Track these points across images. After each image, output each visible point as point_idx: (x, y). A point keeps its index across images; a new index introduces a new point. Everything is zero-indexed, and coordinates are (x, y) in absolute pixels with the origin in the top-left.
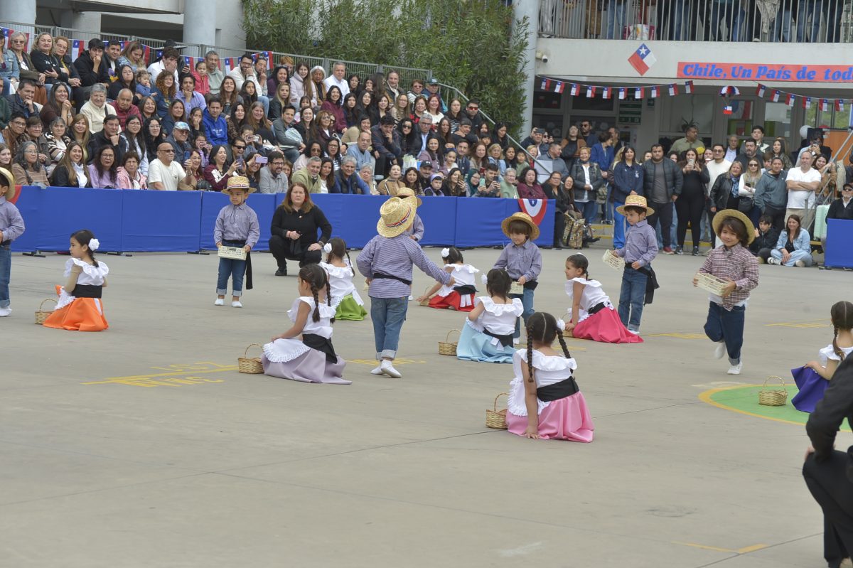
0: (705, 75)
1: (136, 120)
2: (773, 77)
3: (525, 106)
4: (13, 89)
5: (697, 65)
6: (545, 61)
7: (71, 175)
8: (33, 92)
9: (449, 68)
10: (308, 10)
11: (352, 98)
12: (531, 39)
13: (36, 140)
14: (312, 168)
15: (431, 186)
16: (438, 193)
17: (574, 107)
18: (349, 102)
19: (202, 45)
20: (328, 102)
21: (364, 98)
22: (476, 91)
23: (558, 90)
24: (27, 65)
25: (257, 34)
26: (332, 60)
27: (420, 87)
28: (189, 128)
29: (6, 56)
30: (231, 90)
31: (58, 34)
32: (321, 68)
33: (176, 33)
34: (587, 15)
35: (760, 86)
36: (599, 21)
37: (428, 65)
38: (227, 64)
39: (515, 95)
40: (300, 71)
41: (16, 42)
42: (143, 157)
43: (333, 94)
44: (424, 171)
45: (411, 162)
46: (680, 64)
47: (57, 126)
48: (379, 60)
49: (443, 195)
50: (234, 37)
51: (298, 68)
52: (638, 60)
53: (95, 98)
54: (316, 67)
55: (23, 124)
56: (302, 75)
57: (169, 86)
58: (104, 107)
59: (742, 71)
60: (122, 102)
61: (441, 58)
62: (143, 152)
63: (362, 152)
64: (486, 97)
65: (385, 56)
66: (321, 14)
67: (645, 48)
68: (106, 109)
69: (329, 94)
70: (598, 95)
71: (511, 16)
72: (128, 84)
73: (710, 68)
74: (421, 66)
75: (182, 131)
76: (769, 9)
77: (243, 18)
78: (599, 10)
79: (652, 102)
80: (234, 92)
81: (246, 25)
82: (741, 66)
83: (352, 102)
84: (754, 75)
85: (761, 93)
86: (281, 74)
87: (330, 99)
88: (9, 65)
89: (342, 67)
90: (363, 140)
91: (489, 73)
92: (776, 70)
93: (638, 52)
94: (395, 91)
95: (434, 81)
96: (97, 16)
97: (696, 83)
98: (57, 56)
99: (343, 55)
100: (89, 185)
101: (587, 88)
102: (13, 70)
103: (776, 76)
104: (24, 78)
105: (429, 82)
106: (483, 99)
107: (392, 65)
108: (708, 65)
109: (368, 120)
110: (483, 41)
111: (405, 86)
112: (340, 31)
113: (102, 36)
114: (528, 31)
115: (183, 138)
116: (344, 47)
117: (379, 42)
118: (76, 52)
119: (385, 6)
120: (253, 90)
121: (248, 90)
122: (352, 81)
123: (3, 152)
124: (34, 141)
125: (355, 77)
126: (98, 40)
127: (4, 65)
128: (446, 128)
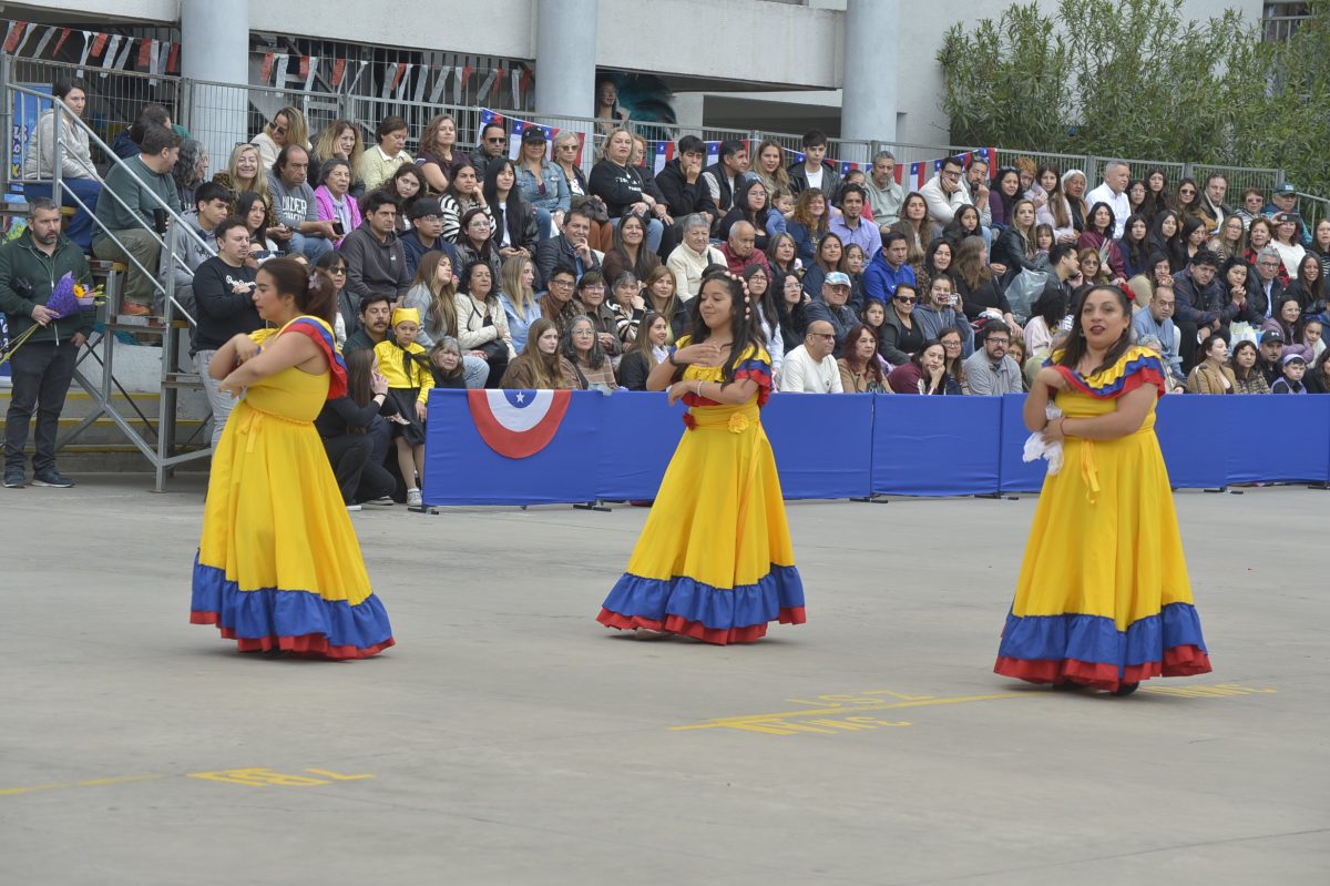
1: (760, 273)
4: (555, 231)
9: (1316, 164)
10: (1058, 74)
11: (1139, 223)
13: (596, 312)
15: (1284, 375)
16: (1296, 387)
18: (1134, 230)
19: (873, 142)
20: (1090, 235)
21: (1163, 225)
24: (583, 187)
25: (968, 118)
26: (1101, 158)
27: (1258, 200)
28: (849, 282)
29: (547, 172)
30: (922, 216)
32: (1080, 172)
33: (829, 123)
37: (1278, 161)
38: (913, 173)
40: (1044, 181)
41: (566, 148)
42: (773, 335)
43: (1098, 217)
44: (1270, 351)
45: (1244, 332)
47: (625, 286)
48: (1185, 156)
49: (1303, 392)
50: (929, 123)
51: (1039, 175)
53: (695, 237)
54: (1072, 172)
55: (569, 284)
56: (1045, 187)
57: (819, 213)
58: (706, 252)
60: (742, 244)
61: (1301, 147)
62: (773, 328)
63: (1159, 320)
65: (1197, 147)
66: (1082, 79)
68: (709, 256)
69: (1092, 217)
72: (753, 215)
74: (1263, 163)
75: (836, 287)
77: (945, 93)
80: (925, 220)
81: (952, 106)
83: (1140, 230)
86: (1009, 182)
87: (1094, 225)
88: (552, 189)
89: (1124, 169)
90: (1163, 303)
94: (1218, 211)
95: (1289, 188)
96: (697, 98)
99: (1122, 149)
102: (559, 196)
104: (577, 207)
105: (1279, 191)
107: (1210, 162)
109: (1165, 263)
112: (1116, 107)
113: (705, 132)
115: (840, 300)
116: (1123, 136)
117: (1186, 121)
118: (660, 162)
119: (1196, 60)
120: (975, 222)
121: (966, 222)
122: (1134, 194)
123: (546, 333)
124: (591, 314)
125: (1139, 186)
126: (695, 139)
127: (542, 189)
128: (1312, 274)
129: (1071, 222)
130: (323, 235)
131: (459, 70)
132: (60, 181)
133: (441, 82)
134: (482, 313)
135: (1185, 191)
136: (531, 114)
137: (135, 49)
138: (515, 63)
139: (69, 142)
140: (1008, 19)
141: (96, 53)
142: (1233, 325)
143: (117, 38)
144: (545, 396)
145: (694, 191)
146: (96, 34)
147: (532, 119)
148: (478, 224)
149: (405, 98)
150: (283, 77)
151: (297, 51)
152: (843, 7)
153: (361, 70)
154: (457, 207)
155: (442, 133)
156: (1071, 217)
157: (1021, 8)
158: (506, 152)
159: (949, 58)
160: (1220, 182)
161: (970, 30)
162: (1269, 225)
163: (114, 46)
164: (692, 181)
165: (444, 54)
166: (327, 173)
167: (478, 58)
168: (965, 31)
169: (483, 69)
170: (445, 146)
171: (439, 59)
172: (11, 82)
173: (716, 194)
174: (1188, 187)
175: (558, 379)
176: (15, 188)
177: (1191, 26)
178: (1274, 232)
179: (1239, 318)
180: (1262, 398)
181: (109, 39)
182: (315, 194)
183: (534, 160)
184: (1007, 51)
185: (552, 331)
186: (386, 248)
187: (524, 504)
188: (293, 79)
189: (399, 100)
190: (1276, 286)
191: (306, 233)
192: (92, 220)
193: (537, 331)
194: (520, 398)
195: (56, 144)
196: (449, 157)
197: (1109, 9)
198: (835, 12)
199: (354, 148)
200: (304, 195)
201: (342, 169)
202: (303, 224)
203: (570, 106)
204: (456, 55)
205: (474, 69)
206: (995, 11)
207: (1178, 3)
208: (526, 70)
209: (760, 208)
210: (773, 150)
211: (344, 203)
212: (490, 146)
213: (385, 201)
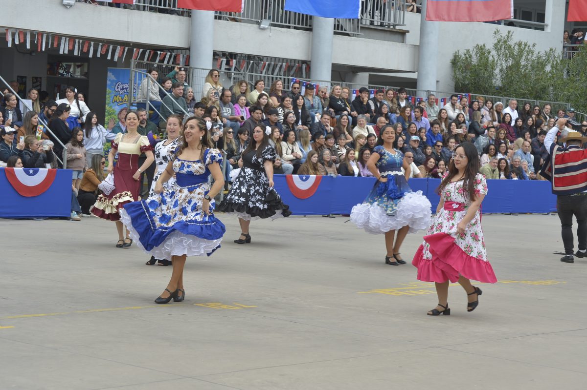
4: (317, 120)
7: (349, 168)
8: (328, 119)
9: (581, 102)
10: (493, 69)
11: (520, 120)
13: (331, 148)
14: (493, 164)
18: (518, 123)
19: (428, 91)
20: (504, 124)
21: (529, 122)
25: (461, 83)
27: (563, 113)
28: (419, 140)
29: (314, 100)
30: (445, 117)
32: (501, 103)
33: (413, 84)
37: (568, 100)
38: (442, 101)
40: (487, 105)
43: (506, 118)
47: (341, 140)
48: (536, 98)
50: (447, 84)
51: (485, 103)
53: (360, 123)
54: (498, 103)
56: (488, 107)
57: (409, 115)
58: (366, 127)
60: (381, 124)
61: (576, 95)
63: (525, 153)
65: (541, 95)
66: (501, 70)
69: (504, 118)
72: (384, 115)
74: (563, 101)
75: (415, 141)
77: (453, 74)
80: (447, 118)
81: (455, 78)
83: (520, 123)
86: (475, 105)
87: (505, 121)
88: (316, 105)
89: (515, 102)
90: (526, 146)
94: (547, 117)
95: (572, 109)
96: (366, 75)
98: (344, 98)
99: (514, 95)
100: (359, 175)
102: (318, 108)
105: (568, 111)
107: (545, 100)
109: (528, 133)
112: (512, 80)
113: (369, 87)
115: (416, 145)
116: (515, 90)
117: (536, 86)
118: (354, 96)
119: (540, 65)
120: (463, 119)
121: (460, 119)
123: (314, 156)
124: (329, 149)
126: (365, 88)
127: (312, 105)
129: (497, 119)
130: (236, 120)
131: (284, 64)
132: (149, 102)
133: (278, 68)
134: (291, 148)
135: (536, 110)
136: (309, 79)
137: (175, 57)
138: (304, 62)
139: (152, 89)
140: (475, 49)
141: (161, 59)
143: (169, 54)
144: (313, 177)
145: (365, 107)
146: (162, 52)
147: (309, 81)
148: (291, 117)
149: (265, 74)
150: (224, 66)
151: (229, 57)
152: (418, 44)
153: (251, 64)
154: (283, 111)
155: (278, 86)
156: (497, 118)
157: (480, 46)
158: (300, 93)
159: (455, 62)
160: (548, 107)
161: (462, 53)
163: (168, 56)
164: (365, 104)
165: (279, 59)
166: (238, 99)
167: (290, 60)
168: (460, 53)
169: (293, 64)
170: (279, 90)
171: (277, 60)
172: (134, 69)
173: (373, 108)
174: (537, 108)
175: (317, 172)
176: (134, 104)
177: (539, 53)
181: (166, 54)
182: (234, 106)
183: (310, 95)
184: (475, 60)
185: (316, 155)
187: (305, 215)
188: (227, 67)
189: (263, 74)
191: (231, 120)
192: (158, 115)
193: (310, 155)
194: (304, 178)
195: (148, 90)
196: (280, 94)
197: (510, 47)
198: (415, 46)
199: (246, 90)
200: (230, 107)
201: (243, 98)
202: (230, 117)
203: (323, 77)
204: (283, 59)
205: (289, 64)
206: (471, 46)
207: (534, 45)
208: (307, 64)
209: (386, 113)
210: (391, 92)
211: (244, 109)
212: (295, 90)
213: (257, 109)
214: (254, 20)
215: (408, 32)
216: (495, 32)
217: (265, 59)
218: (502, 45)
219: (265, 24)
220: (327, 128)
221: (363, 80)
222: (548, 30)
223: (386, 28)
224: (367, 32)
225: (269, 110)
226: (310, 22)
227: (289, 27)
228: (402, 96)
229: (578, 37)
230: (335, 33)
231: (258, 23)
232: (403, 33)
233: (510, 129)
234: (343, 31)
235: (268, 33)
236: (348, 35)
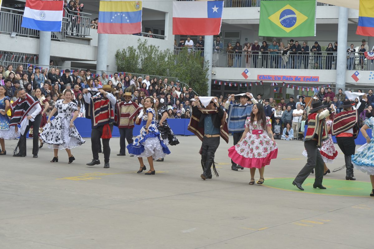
0: (266, 79)
1: (80, 95)
2: (288, 80)
3: (208, 89)
4: (42, 86)
5: (264, 76)
6: (215, 74)
8: (48, 86)
9: (183, 77)
10: (137, 59)
11: (151, 86)
12: (210, 68)
15: (177, 115)
16: (179, 117)
17: (225, 89)
19: (102, 71)
20: (143, 89)
21: (156, 87)
22: (192, 85)
23: (220, 84)
24: (47, 78)
25: (121, 67)
27: (173, 83)
29: (40, 75)
31: (56, 68)
32: (141, 77)
33: (94, 67)
34: (228, 60)
35: (284, 83)
36: (232, 62)
37: (177, 76)
39: (205, 85)
42: (83, 106)
43: (144, 85)
44: (174, 110)
45: (170, 107)
46: (258, 75)
47: (55, 97)
48: (161, 74)
49: (180, 118)
50: (113, 67)
51: (133, 77)
52: (245, 74)
54: (140, 77)
56: (134, 80)
57: (91, 84)
59: (278, 78)
60: (76, 89)
61: (181, 74)
62: (83, 105)
64: (196, 86)
66: (142, 60)
67: (247, 70)
69: (143, 85)
70: (233, 86)
71: (203, 60)
72: (78, 84)
73: (268, 77)
74: (174, 76)
76: (286, 58)
77: (116, 62)
78: (232, 59)
79: (250, 88)
80: (112, 85)
81: (117, 64)
82: (277, 76)
83: (151, 88)
84: (282, 79)
85: (284, 85)
86: (127, 79)
87: (143, 87)
88: (41, 79)
89: (148, 77)
91: (196, 79)
92: (289, 77)
93: (245, 72)
94: (166, 85)
95: (179, 81)
96: (70, 62)
97: (263, 81)
98: (56, 75)
99: (149, 73)
101: (229, 83)
102: (42, 80)
103: (288, 79)
104: (46, 82)
105: (177, 82)
106: (195, 87)
107: (165, 76)
108: (267, 76)
110: (194, 68)
111: (169, 83)
112: (147, 65)
114: (209, 65)
116: (149, 71)
117: (160, 69)
119: (162, 57)
120: (121, 86)
121: (119, 86)
122: (151, 81)
125: (152, 80)
126: (68, 70)
127: (39, 78)
128: (182, 97)
131: (24, 56)
133: (21, 59)
138: (35, 55)
140: (128, 49)
142: (168, 106)
147: (38, 66)
149: (14, 61)
152: (97, 46)
153: (6, 56)
154: (23, 82)
155: (20, 68)
156: (139, 85)
157: (130, 47)
158: (32, 72)
159: (117, 56)
160: (166, 79)
161: (121, 51)
162: (175, 88)
164: (67, 78)
165: (21, 53)
167: (28, 54)
168: (120, 51)
169: (29, 56)
170: (21, 70)
173: (72, 80)
174: (161, 80)
177: (161, 51)
178: (176, 89)
179: (169, 105)
180: (173, 119)
183: (38, 73)
184: (128, 55)
186: (9, 89)
189: (12, 62)
190: (176, 99)
196: (22, 73)
197: (146, 48)
198: (95, 47)
199: (3, 71)
203: (45, 63)
204: (24, 54)
205: (27, 56)
206: (125, 47)
207: (158, 47)
208: (37, 56)
209: (79, 82)
210: (82, 72)
211: (1, 81)
212: (30, 70)
213: (9, 81)
214: (7, 32)
215: (92, 39)
216: (138, 40)
217: (14, 54)
218: (142, 47)
219: (14, 34)
220: (47, 91)
221: (67, 65)
222: (166, 39)
223: (80, 37)
224: (70, 39)
225: (15, 81)
226: (39, 34)
227: (27, 36)
228: (88, 73)
229: (182, 43)
230: (52, 40)
231: (10, 34)
232: (89, 40)
233: (146, 91)
234: (57, 39)
235: (15, 39)
236: (59, 41)
